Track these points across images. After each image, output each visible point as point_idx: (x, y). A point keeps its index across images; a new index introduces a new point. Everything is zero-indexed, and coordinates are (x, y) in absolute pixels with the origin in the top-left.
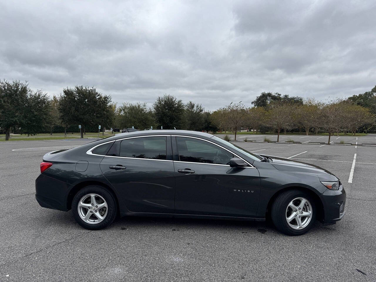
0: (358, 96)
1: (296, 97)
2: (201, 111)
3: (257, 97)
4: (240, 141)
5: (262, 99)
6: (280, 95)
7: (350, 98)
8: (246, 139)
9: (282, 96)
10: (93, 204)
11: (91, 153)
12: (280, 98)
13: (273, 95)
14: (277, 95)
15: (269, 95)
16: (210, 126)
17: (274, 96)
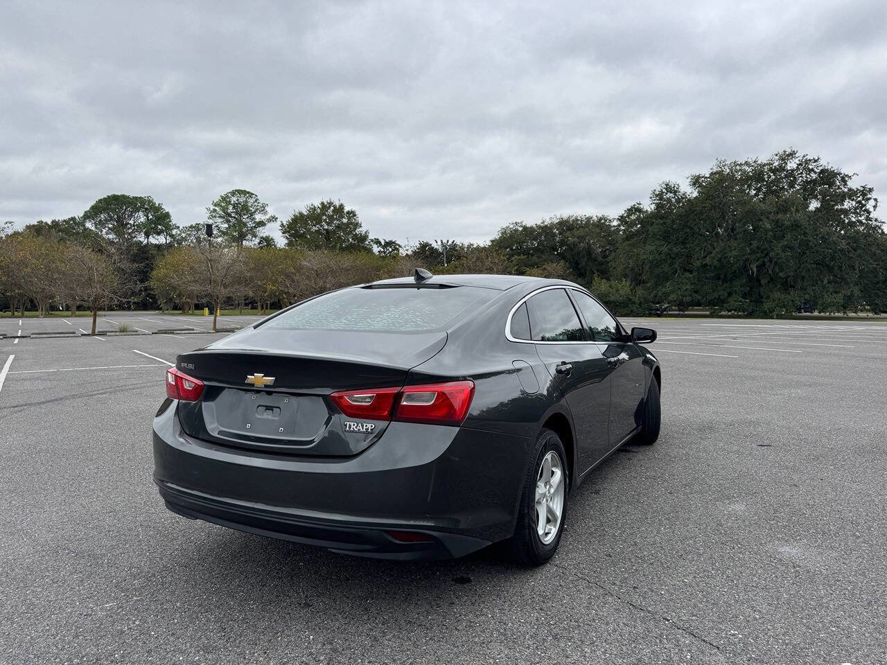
7: (31, 228)
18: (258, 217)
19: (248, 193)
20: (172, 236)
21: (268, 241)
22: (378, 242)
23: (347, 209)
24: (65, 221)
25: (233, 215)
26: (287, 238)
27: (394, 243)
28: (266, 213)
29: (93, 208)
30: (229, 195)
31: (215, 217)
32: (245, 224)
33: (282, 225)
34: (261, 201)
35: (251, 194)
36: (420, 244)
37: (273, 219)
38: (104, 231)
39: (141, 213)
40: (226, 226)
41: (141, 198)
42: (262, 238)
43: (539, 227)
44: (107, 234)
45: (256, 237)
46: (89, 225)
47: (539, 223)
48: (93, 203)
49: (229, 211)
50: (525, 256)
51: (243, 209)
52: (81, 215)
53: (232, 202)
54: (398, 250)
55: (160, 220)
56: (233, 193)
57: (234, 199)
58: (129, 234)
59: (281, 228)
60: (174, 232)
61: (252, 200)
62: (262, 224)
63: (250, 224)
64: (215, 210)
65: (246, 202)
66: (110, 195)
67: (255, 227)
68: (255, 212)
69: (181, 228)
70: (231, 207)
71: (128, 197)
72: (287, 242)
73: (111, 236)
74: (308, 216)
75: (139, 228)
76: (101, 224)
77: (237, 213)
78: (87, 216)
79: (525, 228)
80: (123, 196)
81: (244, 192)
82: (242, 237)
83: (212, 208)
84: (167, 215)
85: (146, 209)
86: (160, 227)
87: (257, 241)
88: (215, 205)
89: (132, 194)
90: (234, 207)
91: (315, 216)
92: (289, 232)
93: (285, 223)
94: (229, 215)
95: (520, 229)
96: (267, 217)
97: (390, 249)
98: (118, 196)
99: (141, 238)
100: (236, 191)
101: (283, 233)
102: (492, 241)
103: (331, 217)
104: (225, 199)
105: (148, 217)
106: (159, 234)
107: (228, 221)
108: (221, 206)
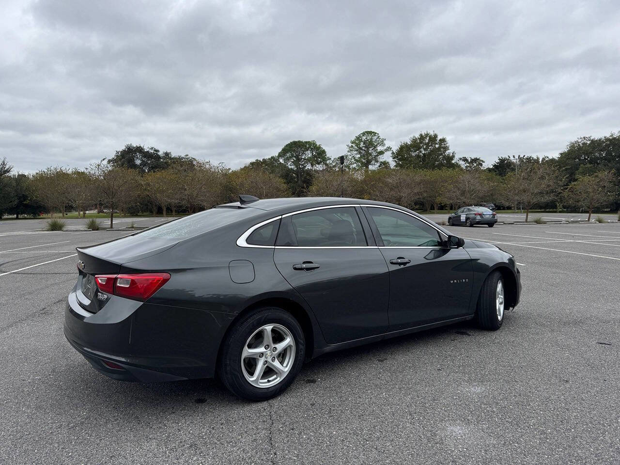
0: (261, 160)
1: (183, 156)
2: (8, 171)
3: (117, 152)
4: (120, 229)
5: (127, 157)
6: (158, 151)
7: (252, 164)
8: (132, 225)
9: (161, 153)
10: (267, 347)
11: (245, 245)
12: (158, 155)
13: (146, 150)
14: (152, 151)
15: (139, 149)
16: (27, 202)
17: (148, 152)
18: (380, 148)
19: (373, 132)
20: (326, 165)
21: (385, 164)
22: (465, 160)
23: (439, 138)
24: (269, 159)
25: (363, 148)
26: (396, 162)
27: (478, 159)
28: (384, 145)
29: (283, 150)
30: (361, 135)
31: (352, 150)
32: (370, 154)
33: (393, 153)
34: (381, 137)
35: (375, 133)
36: (500, 159)
37: (389, 149)
38: (289, 164)
39: (309, 152)
40: (359, 156)
41: (309, 142)
42: (381, 162)
43: (607, 139)
44: (291, 165)
45: (377, 162)
46: (281, 161)
47: (608, 135)
48: (283, 147)
49: (361, 146)
50: (592, 165)
51: (370, 144)
52: (277, 155)
53: (363, 140)
54: (481, 165)
55: (320, 155)
56: (364, 134)
57: (364, 138)
58: (302, 165)
59: (392, 155)
60: (328, 162)
61: (375, 138)
62: (381, 153)
63: (374, 154)
64: (352, 146)
65: (372, 139)
66: (292, 141)
67: (377, 155)
68: (377, 145)
69: (332, 159)
70: (362, 143)
71: (302, 142)
72: (395, 164)
73: (293, 167)
74: (411, 145)
75: (308, 160)
76: (288, 159)
77: (366, 147)
78: (280, 155)
79: (593, 141)
80: (299, 142)
81: (370, 133)
82: (369, 163)
83: (350, 145)
84: (324, 152)
85: (312, 149)
86: (319, 160)
87: (378, 164)
88: (352, 143)
89: (304, 140)
90: (364, 144)
91: (416, 144)
92: (397, 157)
93: (394, 151)
94: (361, 149)
95: (589, 142)
96: (385, 148)
97: (475, 165)
98: (296, 142)
99: (309, 167)
100: (366, 132)
101: (393, 158)
102: (561, 154)
103: (427, 144)
104: (358, 138)
105: (313, 154)
106: (319, 164)
107: (360, 153)
108: (356, 143)
